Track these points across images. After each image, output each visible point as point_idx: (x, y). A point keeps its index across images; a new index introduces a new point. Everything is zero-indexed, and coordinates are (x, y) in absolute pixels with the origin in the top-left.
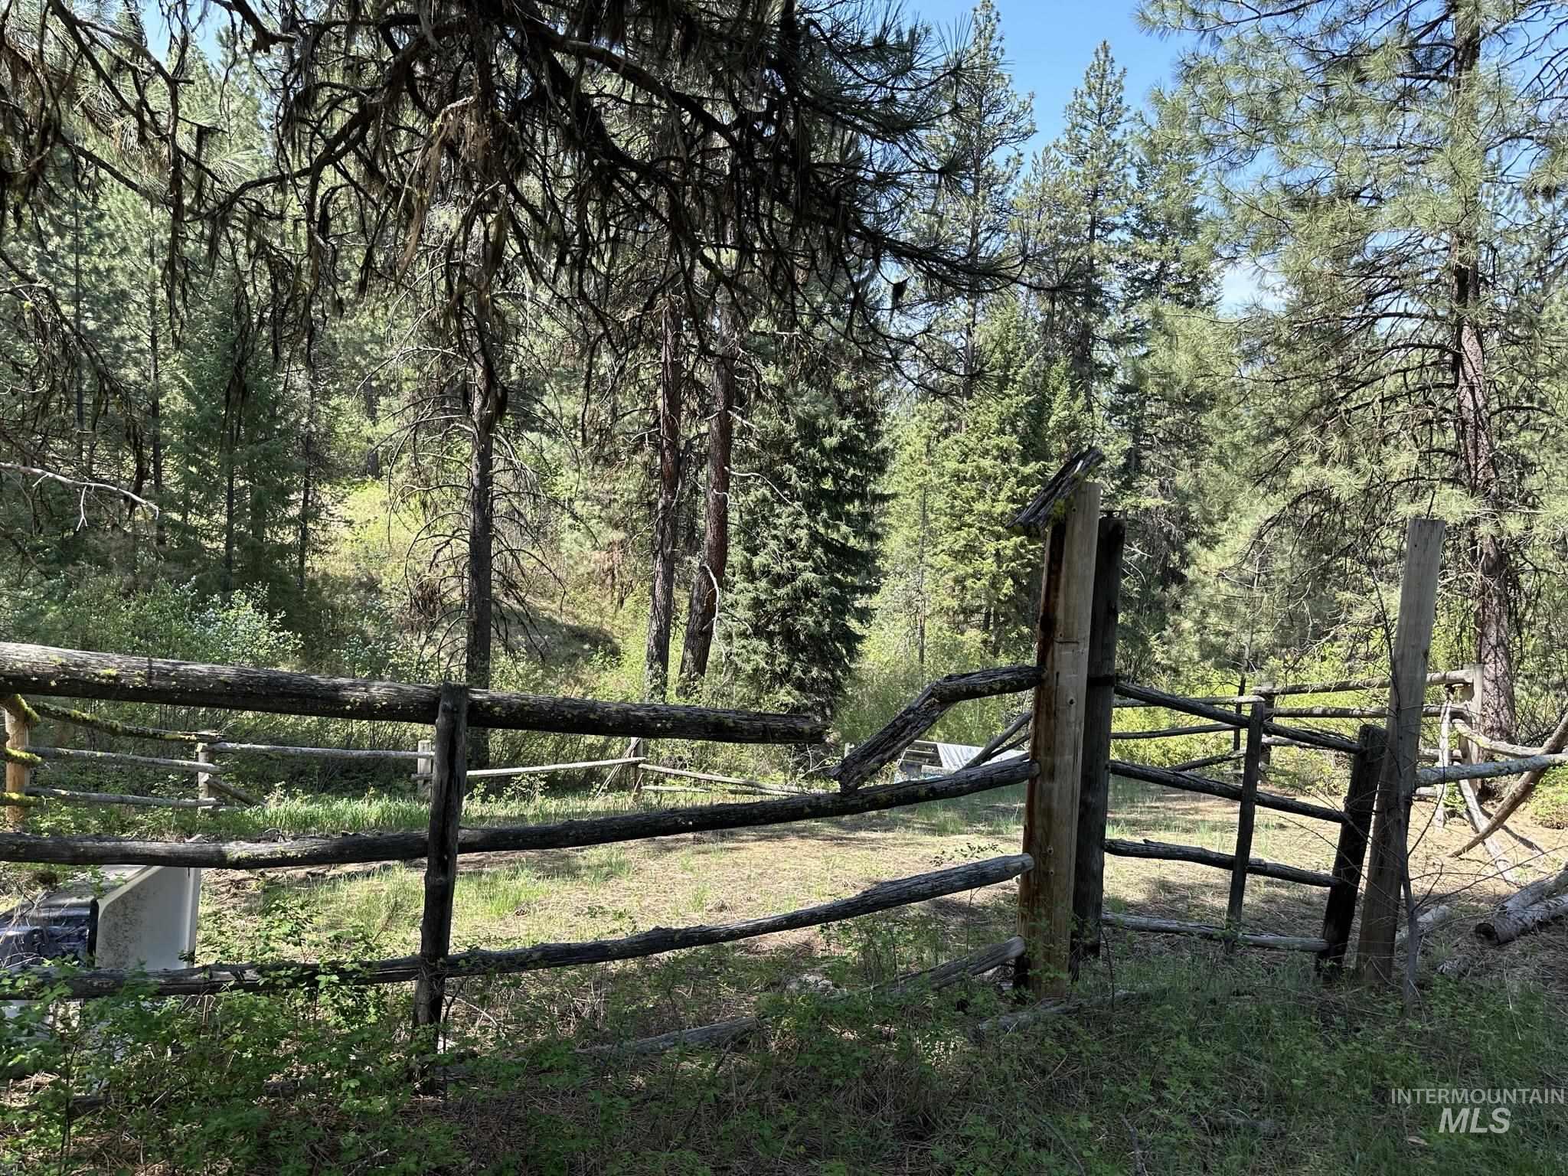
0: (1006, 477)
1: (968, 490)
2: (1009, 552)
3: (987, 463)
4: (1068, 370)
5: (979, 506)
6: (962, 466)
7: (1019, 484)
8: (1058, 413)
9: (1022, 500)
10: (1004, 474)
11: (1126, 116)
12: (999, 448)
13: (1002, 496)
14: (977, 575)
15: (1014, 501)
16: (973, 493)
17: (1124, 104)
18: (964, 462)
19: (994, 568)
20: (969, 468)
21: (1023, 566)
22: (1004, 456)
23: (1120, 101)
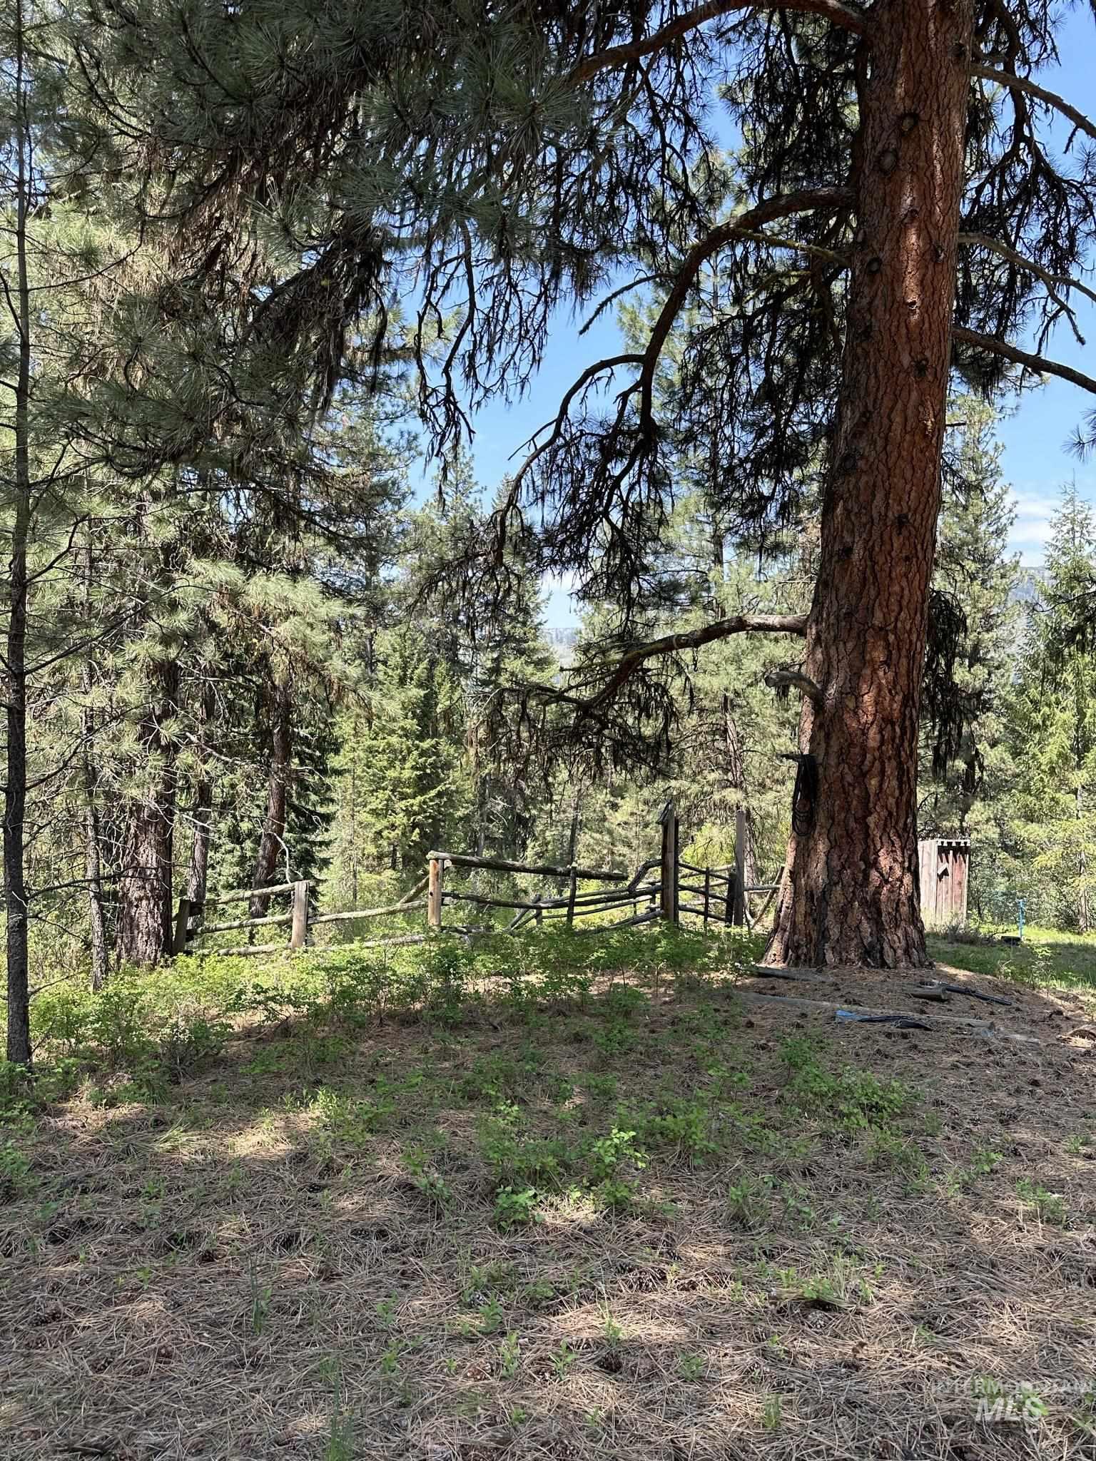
0: (410, 752)
1: (381, 761)
2: (415, 808)
3: (394, 740)
4: (448, 670)
5: (391, 774)
6: (374, 742)
7: (421, 755)
8: (443, 704)
9: (423, 768)
10: (408, 748)
11: (475, 488)
12: (403, 728)
13: (408, 765)
14: (393, 827)
15: (417, 769)
16: (385, 763)
17: (473, 480)
18: (375, 739)
19: (405, 821)
20: (381, 744)
21: (426, 818)
22: (406, 734)
23: (470, 476)
